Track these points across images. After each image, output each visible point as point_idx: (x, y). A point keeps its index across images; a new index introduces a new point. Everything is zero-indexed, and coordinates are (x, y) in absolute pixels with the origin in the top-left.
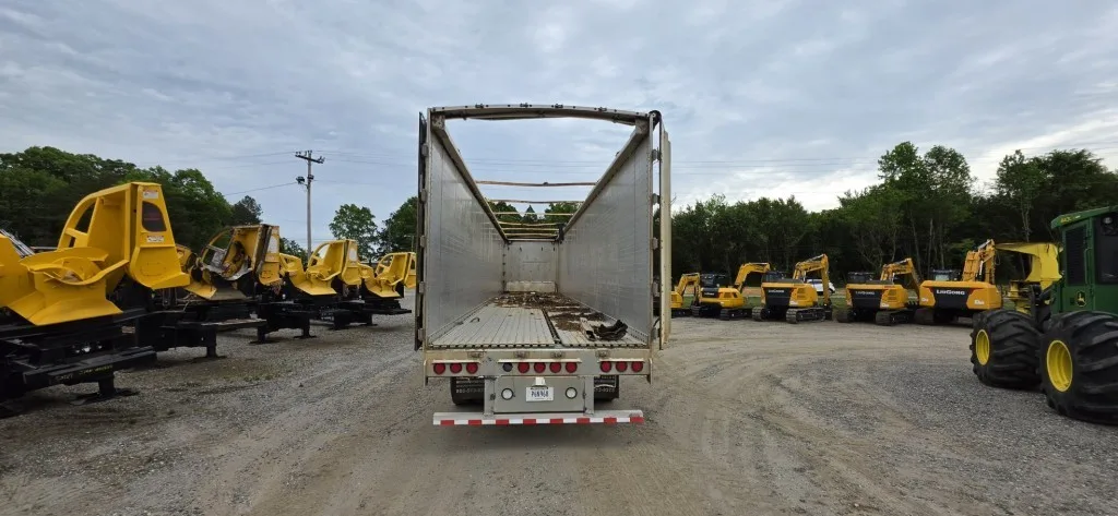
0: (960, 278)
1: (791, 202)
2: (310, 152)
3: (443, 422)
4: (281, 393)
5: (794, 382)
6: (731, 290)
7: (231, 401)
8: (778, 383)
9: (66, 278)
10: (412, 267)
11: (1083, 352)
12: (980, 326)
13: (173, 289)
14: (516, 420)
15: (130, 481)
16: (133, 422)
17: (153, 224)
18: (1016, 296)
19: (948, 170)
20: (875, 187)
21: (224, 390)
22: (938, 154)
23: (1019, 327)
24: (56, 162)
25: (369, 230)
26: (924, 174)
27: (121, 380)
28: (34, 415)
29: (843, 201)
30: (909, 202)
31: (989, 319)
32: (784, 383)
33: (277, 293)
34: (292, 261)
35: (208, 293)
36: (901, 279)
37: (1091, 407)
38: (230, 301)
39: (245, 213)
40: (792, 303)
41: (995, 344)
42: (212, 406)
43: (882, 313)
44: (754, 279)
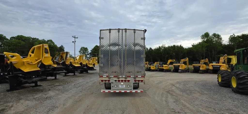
0: (219, 63)
1: (180, 46)
2: (75, 36)
3: (103, 91)
4: (70, 86)
5: (178, 85)
6: (166, 65)
7: (61, 87)
8: (174, 85)
9: (30, 63)
10: (97, 60)
11: (239, 79)
12: (219, 74)
13: (49, 65)
14: (118, 91)
15: (43, 102)
16: (42, 91)
17: (46, 52)
18: (228, 67)
19: (217, 39)
20: (200, 42)
21: (59, 85)
22: (214, 35)
23: (227, 74)
24: (23, 38)
25: (87, 52)
26: (211, 39)
27: (39, 83)
28: (23, 90)
29: (193, 46)
30: (208, 46)
31: (221, 72)
32: (175, 85)
33: (69, 66)
34: (72, 59)
35: (56, 66)
36: (205, 63)
37: (240, 91)
38: (60, 67)
39: (61, 49)
40: (180, 68)
41: (222, 78)
42: (57, 88)
43: (201, 71)
44: (171, 63)
